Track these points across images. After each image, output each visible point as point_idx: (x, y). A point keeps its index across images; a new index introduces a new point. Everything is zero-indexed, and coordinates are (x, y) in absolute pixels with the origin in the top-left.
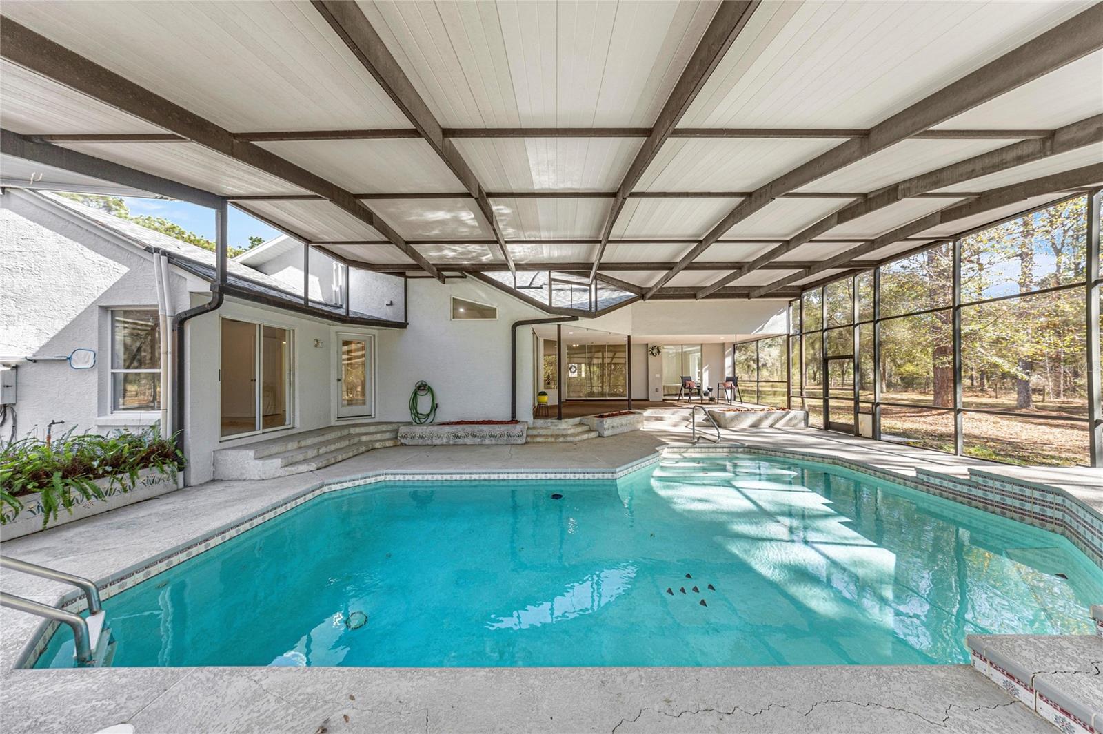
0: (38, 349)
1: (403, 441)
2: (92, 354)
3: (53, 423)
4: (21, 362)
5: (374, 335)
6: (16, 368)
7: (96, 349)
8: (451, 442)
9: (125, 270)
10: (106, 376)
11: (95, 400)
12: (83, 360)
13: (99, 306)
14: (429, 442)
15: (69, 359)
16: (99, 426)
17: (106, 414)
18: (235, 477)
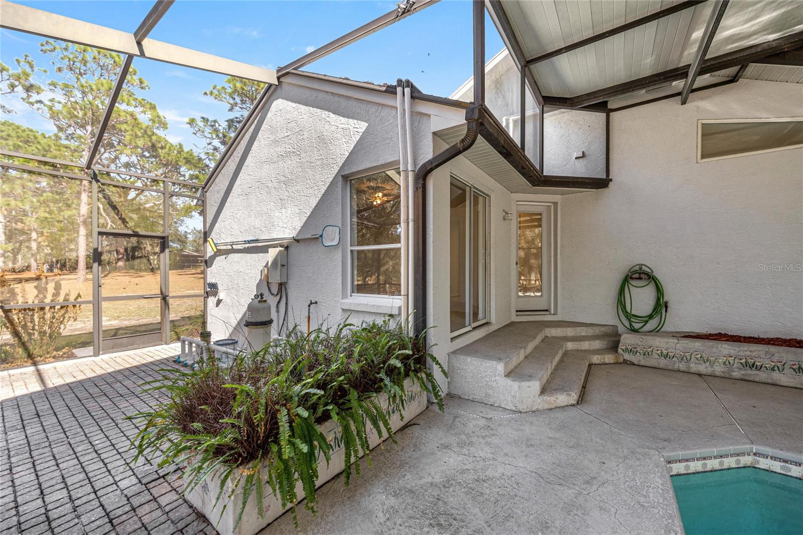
0: (299, 228)
1: (627, 356)
2: (338, 229)
3: (311, 303)
4: (290, 242)
5: (555, 204)
6: (287, 248)
7: (340, 225)
8: (736, 374)
9: (363, 126)
10: (347, 254)
11: (340, 282)
12: (332, 238)
13: (342, 176)
14: (682, 366)
15: (321, 236)
16: (343, 309)
17: (347, 297)
18: (478, 398)
